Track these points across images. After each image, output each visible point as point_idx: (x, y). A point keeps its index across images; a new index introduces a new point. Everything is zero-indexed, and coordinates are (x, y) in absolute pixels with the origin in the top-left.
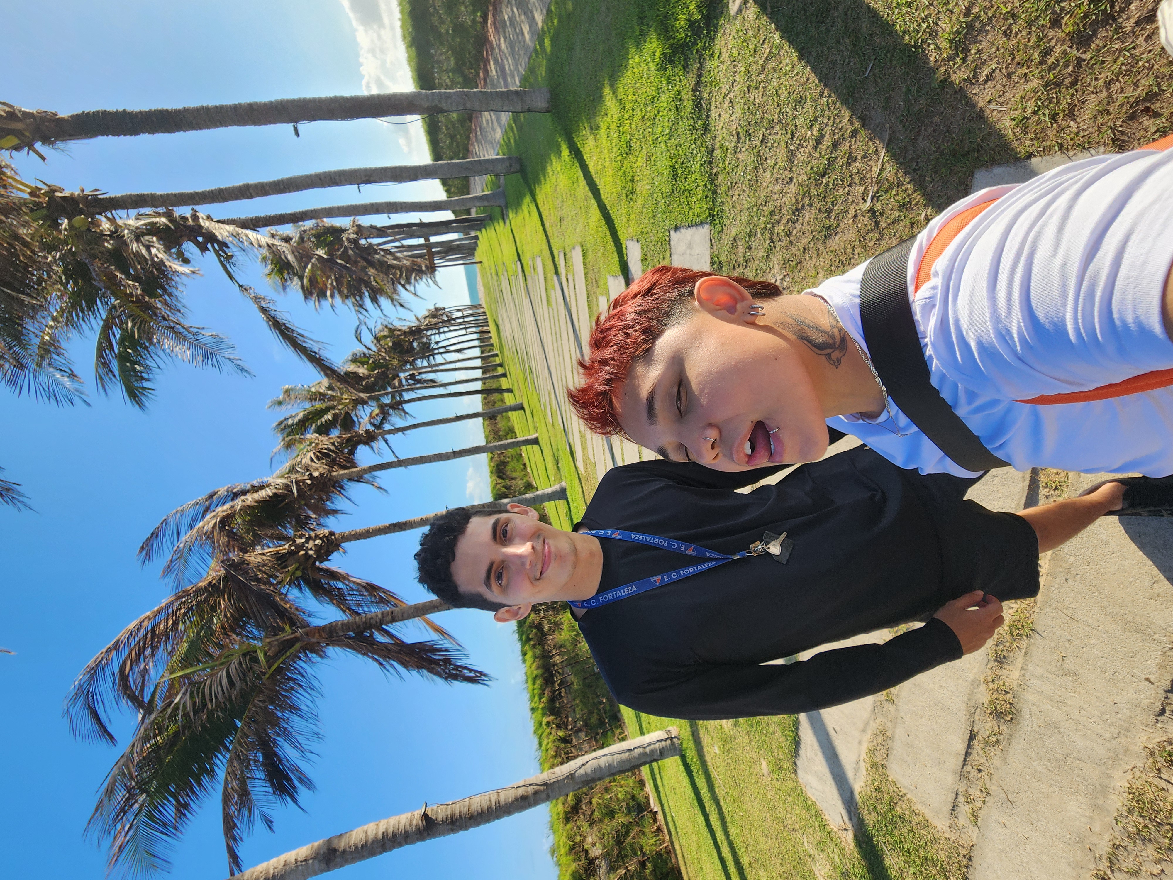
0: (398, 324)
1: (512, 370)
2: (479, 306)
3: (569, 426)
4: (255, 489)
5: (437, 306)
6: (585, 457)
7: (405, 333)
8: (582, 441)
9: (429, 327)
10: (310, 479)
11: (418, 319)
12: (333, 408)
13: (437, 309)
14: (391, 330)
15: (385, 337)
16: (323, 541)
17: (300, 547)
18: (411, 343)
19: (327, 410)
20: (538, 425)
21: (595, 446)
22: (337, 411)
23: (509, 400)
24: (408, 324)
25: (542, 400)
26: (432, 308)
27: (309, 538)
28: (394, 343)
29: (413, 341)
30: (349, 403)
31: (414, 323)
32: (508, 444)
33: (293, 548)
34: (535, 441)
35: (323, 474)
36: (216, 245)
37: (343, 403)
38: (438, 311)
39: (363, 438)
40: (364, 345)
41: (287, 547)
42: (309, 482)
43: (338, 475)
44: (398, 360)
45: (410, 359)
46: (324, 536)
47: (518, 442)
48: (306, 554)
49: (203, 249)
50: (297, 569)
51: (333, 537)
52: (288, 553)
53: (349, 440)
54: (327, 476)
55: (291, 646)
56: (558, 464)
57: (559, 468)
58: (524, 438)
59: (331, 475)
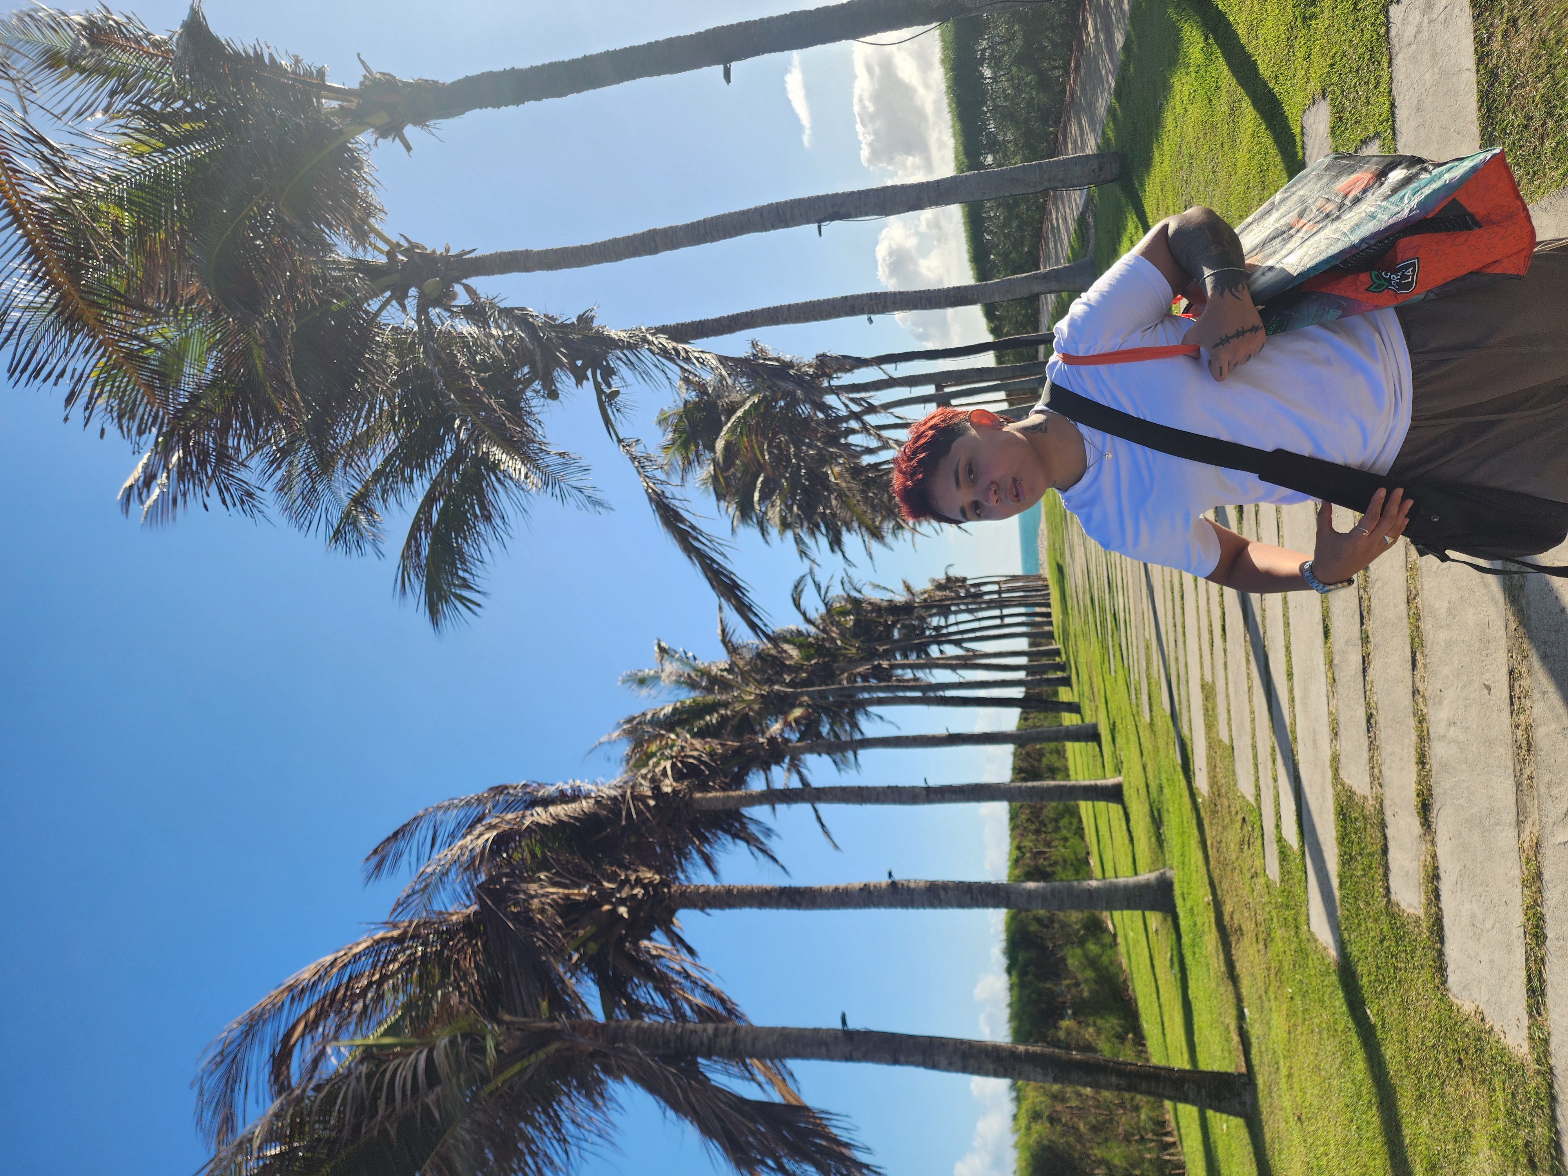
0: (871, 594)
1: (1082, 660)
2: (1039, 578)
4: (563, 798)
5: (953, 573)
6: (1213, 744)
7: (880, 610)
8: (1206, 710)
9: (927, 605)
10: (653, 797)
11: (908, 588)
12: (725, 705)
13: (948, 579)
14: (856, 602)
15: (844, 613)
16: (647, 892)
17: (606, 896)
18: (889, 628)
19: (711, 708)
20: (1124, 755)
21: (1232, 695)
22: (728, 712)
23: (1065, 695)
24: (888, 596)
25: (1134, 677)
26: (941, 577)
27: (622, 884)
28: (857, 622)
29: (894, 625)
30: (753, 701)
31: (901, 596)
33: (594, 893)
34: (1115, 794)
35: (679, 791)
36: (598, 372)
37: (743, 701)
38: (951, 583)
39: (762, 753)
40: (804, 614)
41: (585, 890)
42: (652, 803)
43: (703, 799)
44: (858, 648)
45: (881, 649)
46: (651, 883)
47: (1073, 788)
48: (614, 911)
49: (580, 378)
50: (593, 938)
51: (666, 890)
52: (585, 902)
53: (737, 752)
54: (684, 796)
55: (543, 1045)
56: (1159, 828)
57: (1160, 841)
58: (1087, 783)
59: (691, 797)
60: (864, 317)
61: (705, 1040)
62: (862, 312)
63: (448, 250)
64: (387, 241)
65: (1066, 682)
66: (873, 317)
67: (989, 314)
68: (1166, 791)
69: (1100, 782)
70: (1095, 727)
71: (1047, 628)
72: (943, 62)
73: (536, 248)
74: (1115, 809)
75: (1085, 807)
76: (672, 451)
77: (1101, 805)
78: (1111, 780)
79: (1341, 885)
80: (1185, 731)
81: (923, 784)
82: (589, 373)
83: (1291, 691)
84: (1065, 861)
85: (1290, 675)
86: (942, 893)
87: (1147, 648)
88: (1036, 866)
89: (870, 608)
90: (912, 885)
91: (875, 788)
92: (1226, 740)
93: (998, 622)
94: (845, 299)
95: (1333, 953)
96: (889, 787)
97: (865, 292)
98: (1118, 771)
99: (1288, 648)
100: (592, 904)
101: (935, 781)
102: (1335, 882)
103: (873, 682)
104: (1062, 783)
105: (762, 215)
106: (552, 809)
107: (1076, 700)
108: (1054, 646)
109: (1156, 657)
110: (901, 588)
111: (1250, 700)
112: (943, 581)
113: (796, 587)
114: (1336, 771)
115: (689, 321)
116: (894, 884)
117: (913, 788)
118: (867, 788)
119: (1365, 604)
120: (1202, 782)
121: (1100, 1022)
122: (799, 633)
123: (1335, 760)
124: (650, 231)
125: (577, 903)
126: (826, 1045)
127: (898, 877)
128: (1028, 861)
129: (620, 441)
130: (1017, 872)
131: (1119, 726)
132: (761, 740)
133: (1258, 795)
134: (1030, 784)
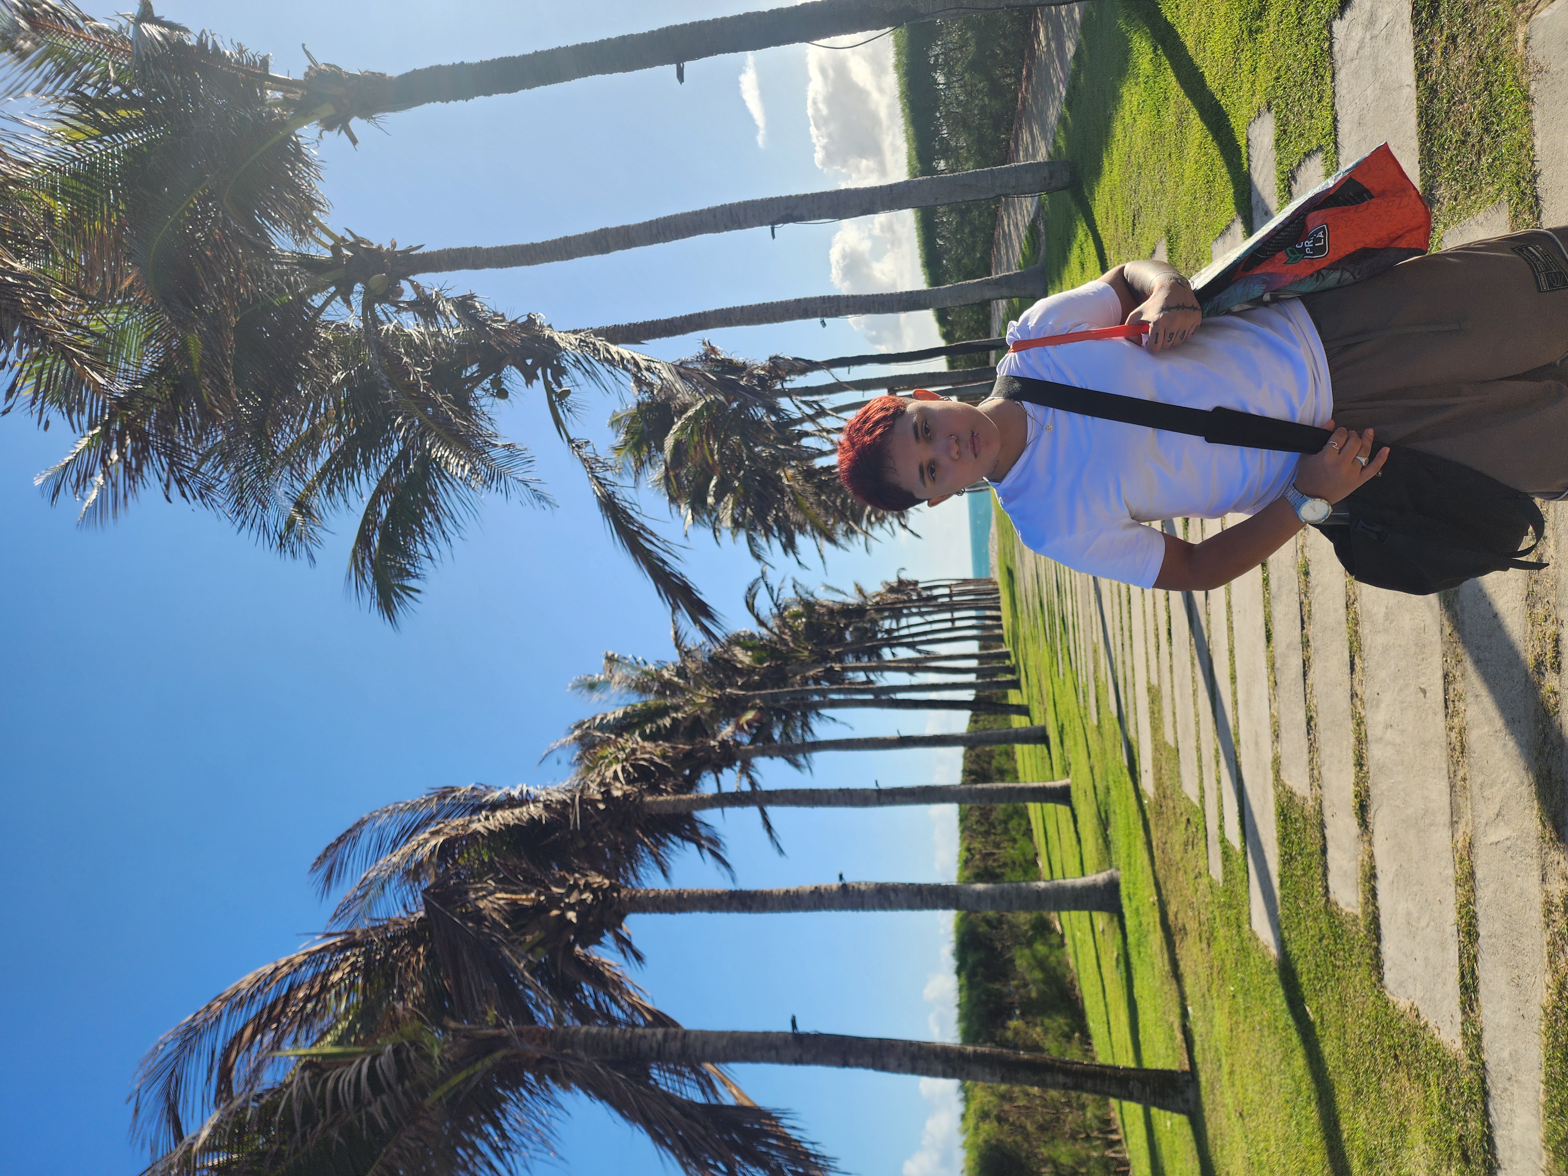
0: (824, 597)
1: (1031, 663)
2: (990, 581)
3: (1130, 696)
4: (510, 802)
5: (905, 576)
6: (1159, 746)
7: (831, 611)
8: (1153, 712)
9: (879, 608)
10: (603, 801)
11: (860, 591)
12: (677, 708)
13: (900, 582)
14: (808, 605)
15: (796, 616)
16: (596, 897)
17: (554, 901)
18: (841, 631)
19: (663, 711)
20: (1071, 757)
21: (1177, 697)
22: (680, 715)
23: (1014, 697)
24: (840, 598)
25: (1082, 680)
26: (893, 580)
27: (571, 889)
28: (808, 625)
29: (846, 627)
30: (705, 704)
31: (853, 599)
32: (999, 791)
33: (542, 898)
34: (1063, 796)
35: (629, 795)
36: (549, 371)
37: (695, 704)
38: (902, 586)
39: (713, 756)
40: (757, 617)
41: (533, 895)
42: (602, 806)
43: (654, 802)
44: (811, 651)
45: (833, 652)
46: (600, 887)
47: (1022, 790)
48: (562, 916)
49: (530, 377)
50: (541, 943)
51: (615, 895)
52: (532, 907)
53: (688, 755)
54: (635, 800)
55: (489, 1052)
56: (1106, 830)
57: (1107, 842)
58: (1036, 785)
59: (641, 800)
60: (817, 320)
61: (655, 1045)
62: (815, 315)
63: (394, 246)
64: (331, 235)
65: (1016, 685)
66: (826, 320)
67: (942, 319)
68: (1114, 793)
69: (1049, 784)
70: (1043, 729)
71: (997, 632)
72: (896, 67)
73: (485, 245)
74: (1063, 810)
75: (1034, 809)
76: (623, 452)
77: (1049, 807)
78: (1059, 783)
79: (1282, 884)
80: (1132, 734)
81: (874, 787)
82: (539, 372)
83: (1234, 694)
84: (1014, 863)
85: (1233, 679)
86: (892, 895)
87: (1095, 651)
88: (986, 868)
89: (823, 610)
90: (863, 888)
91: (826, 791)
92: (1171, 743)
93: (948, 625)
94: (798, 301)
95: (1274, 951)
96: (840, 790)
97: (818, 295)
98: (1066, 773)
99: (1231, 652)
100: (539, 909)
101: (886, 784)
102: (1276, 882)
103: (825, 685)
104: (1011, 785)
105: (715, 216)
106: (498, 814)
107: (1025, 702)
108: (1004, 649)
109: (1103, 661)
110: (851, 590)
111: (1195, 704)
112: (895, 585)
113: (750, 589)
114: (1277, 773)
115: (641, 321)
116: (844, 887)
117: (864, 790)
118: (819, 791)
119: (1306, 609)
120: (1147, 784)
121: (1047, 1021)
122: (752, 636)
123: (1276, 762)
124: (601, 230)
125: (526, 909)
126: (777, 1048)
127: (849, 879)
128: (977, 863)
129: (570, 441)
130: (967, 873)
131: (1067, 729)
132: (712, 743)
133: (1202, 797)
134: (979, 786)
